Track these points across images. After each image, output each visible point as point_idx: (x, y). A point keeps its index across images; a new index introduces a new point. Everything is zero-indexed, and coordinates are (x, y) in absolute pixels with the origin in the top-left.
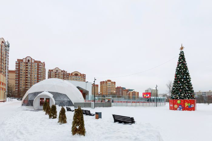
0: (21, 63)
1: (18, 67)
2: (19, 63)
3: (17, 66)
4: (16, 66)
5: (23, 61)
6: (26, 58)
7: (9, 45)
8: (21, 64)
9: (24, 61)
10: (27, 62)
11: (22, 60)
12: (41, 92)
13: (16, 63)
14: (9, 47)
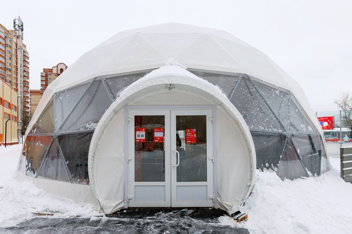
0: (50, 74)
1: (44, 83)
2: (46, 76)
3: (43, 81)
4: (41, 80)
5: (52, 72)
6: (57, 66)
7: (22, 26)
8: (49, 77)
9: (55, 71)
10: (59, 73)
11: (51, 70)
12: (140, 74)
13: (41, 76)
14: (22, 30)
